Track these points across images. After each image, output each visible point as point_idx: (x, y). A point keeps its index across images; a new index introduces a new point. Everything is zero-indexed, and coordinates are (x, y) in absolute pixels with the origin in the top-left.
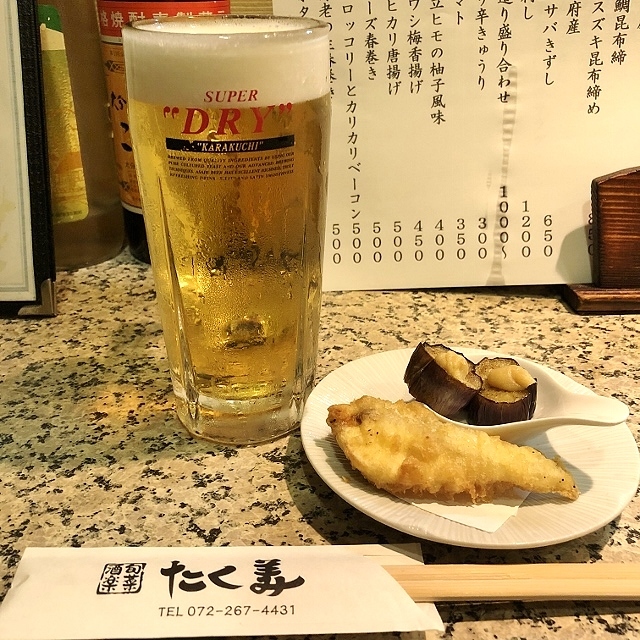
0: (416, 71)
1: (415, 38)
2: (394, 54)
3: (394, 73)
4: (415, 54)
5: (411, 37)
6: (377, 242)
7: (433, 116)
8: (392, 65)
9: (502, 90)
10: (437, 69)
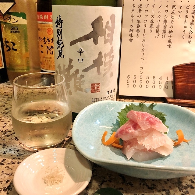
0: (164, 32)
1: (165, 22)
2: (158, 26)
3: (158, 32)
4: (165, 27)
5: (164, 21)
6: (147, 82)
7: (168, 45)
8: (157, 29)
9: (189, 40)
10: (171, 32)
